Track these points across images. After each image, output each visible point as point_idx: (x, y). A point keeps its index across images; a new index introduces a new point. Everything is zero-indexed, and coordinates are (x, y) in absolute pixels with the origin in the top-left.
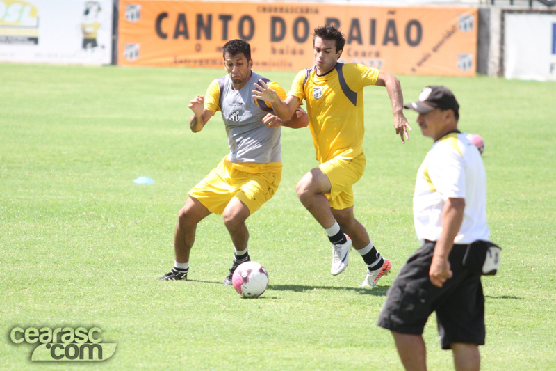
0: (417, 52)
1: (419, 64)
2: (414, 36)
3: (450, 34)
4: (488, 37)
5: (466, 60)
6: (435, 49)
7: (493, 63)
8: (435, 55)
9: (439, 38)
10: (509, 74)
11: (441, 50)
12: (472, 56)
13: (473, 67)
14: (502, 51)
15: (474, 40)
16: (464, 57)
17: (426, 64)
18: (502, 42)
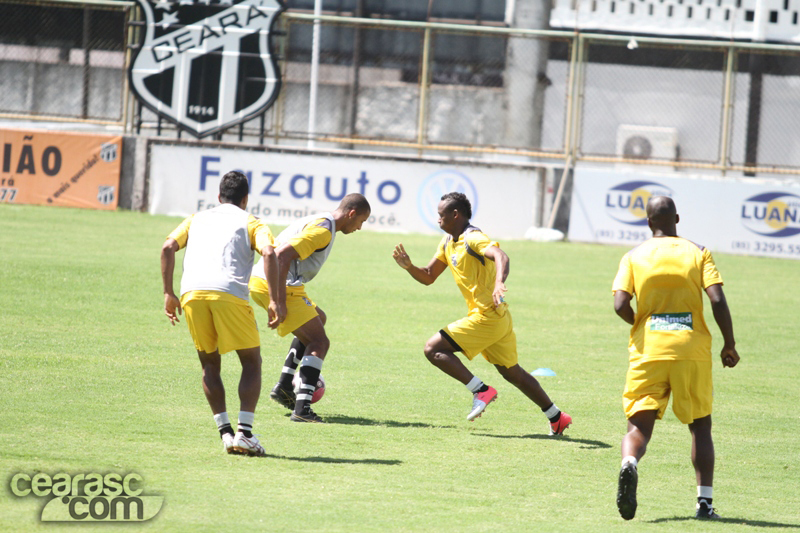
0: (55, 182)
1: (57, 195)
2: (51, 164)
3: (91, 164)
4: (132, 168)
5: (108, 193)
6: (74, 180)
7: (137, 197)
8: (73, 186)
9: (80, 167)
10: (153, 209)
11: (81, 179)
12: (114, 189)
13: (115, 201)
14: (146, 184)
15: (117, 171)
16: (105, 189)
17: (63, 195)
18: (147, 175)
